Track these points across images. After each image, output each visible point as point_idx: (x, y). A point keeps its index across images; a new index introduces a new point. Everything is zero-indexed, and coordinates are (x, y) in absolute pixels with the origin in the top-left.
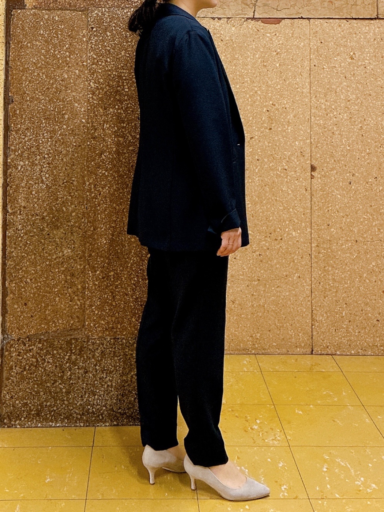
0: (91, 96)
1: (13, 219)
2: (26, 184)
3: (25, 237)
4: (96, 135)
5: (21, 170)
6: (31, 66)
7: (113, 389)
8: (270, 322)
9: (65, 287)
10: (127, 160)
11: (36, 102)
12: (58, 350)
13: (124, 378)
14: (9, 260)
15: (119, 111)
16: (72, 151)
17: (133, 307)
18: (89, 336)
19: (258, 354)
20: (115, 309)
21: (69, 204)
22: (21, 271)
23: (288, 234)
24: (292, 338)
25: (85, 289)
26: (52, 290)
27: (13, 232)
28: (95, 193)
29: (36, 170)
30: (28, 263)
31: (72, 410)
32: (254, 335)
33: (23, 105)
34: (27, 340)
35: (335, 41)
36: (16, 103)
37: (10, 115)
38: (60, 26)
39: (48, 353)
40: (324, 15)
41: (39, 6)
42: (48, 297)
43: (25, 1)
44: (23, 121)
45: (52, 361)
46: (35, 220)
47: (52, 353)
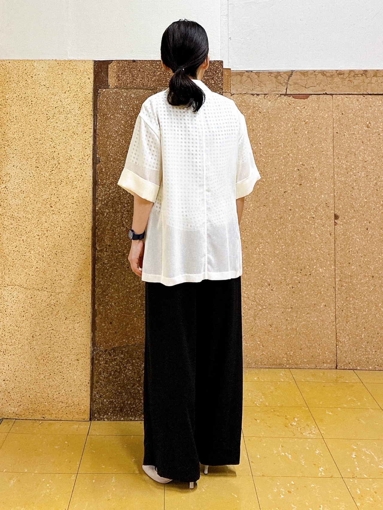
1: (100, 255)
2: (111, 227)
3: (111, 269)
5: (106, 216)
6: (113, 134)
11: (117, 162)
14: (97, 288)
22: (107, 296)
23: (316, 270)
26: (131, 312)
27: (100, 265)
29: (118, 216)
30: (112, 290)
33: (108, 164)
34: (113, 351)
35: (354, 113)
36: (103, 163)
37: (97, 172)
38: (135, 102)
39: (128, 362)
40: (345, 91)
41: (119, 86)
42: (128, 318)
43: (109, 82)
44: (108, 177)
45: (131, 368)
46: (118, 256)
47: (131, 362)
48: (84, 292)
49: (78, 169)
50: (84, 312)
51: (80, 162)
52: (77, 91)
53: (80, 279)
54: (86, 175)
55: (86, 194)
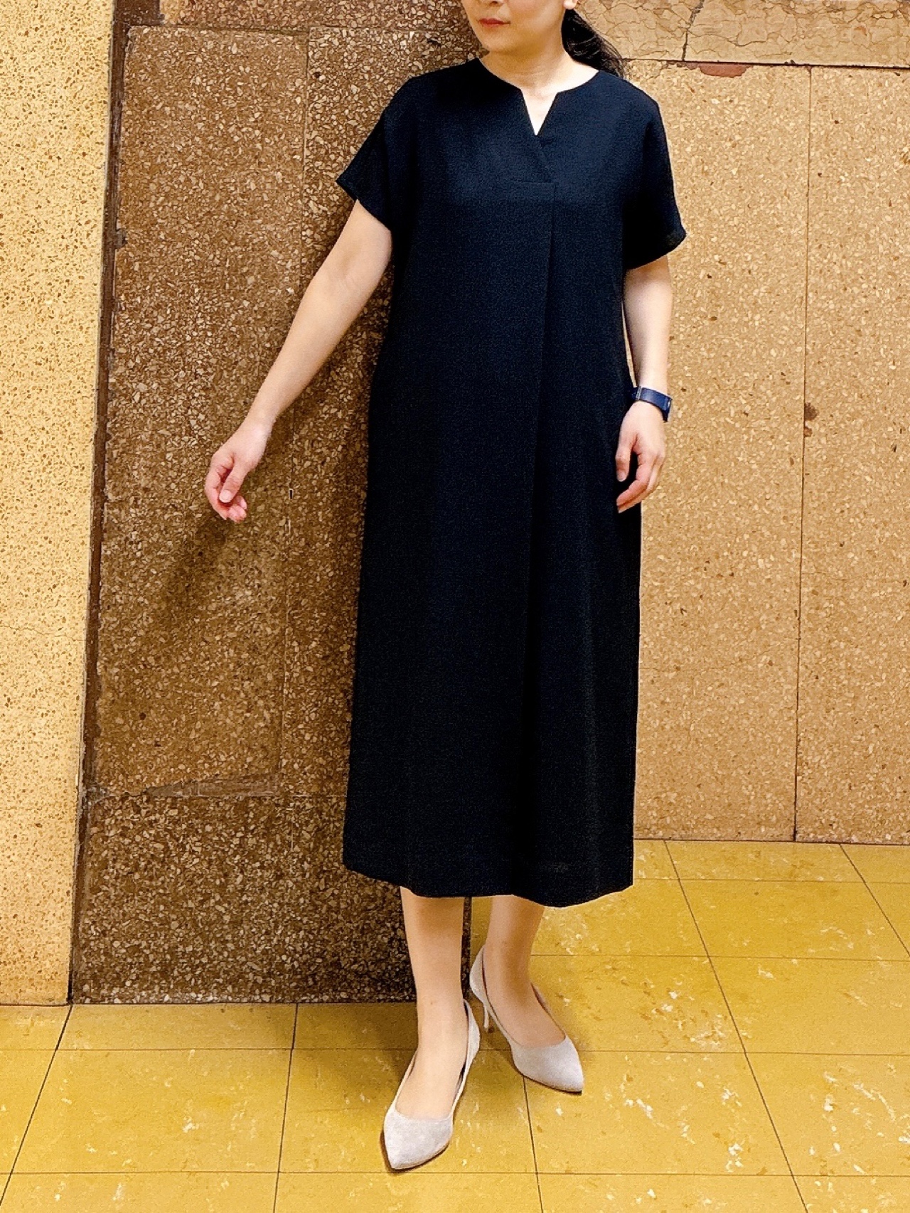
0: (309, 233)
1: (117, 517)
2: (152, 435)
3: (147, 559)
5: (139, 402)
6: (171, 159)
7: (340, 917)
8: (701, 767)
9: (235, 677)
11: (179, 245)
12: (215, 824)
14: (105, 612)
16: (261, 361)
18: (289, 792)
19: (670, 839)
21: (252, 484)
22: (134, 638)
23: (747, 565)
24: (750, 803)
25: (283, 682)
26: (205, 684)
27: (116, 547)
28: (312, 461)
29: (176, 402)
30: (151, 620)
31: (244, 963)
32: (664, 795)
33: (149, 251)
34: (145, 799)
35: (868, 120)
36: (134, 246)
37: (117, 274)
38: (241, 68)
39: (191, 830)
40: (846, 59)
41: (193, 19)
42: (195, 700)
43: (161, 7)
44: (148, 288)
45: (199, 849)
46: (171, 520)
47: (200, 831)
48: (65, 625)
49: (57, 263)
50: (63, 683)
51: (65, 242)
52: (63, 29)
53: (54, 587)
54: (81, 281)
55: (78, 337)
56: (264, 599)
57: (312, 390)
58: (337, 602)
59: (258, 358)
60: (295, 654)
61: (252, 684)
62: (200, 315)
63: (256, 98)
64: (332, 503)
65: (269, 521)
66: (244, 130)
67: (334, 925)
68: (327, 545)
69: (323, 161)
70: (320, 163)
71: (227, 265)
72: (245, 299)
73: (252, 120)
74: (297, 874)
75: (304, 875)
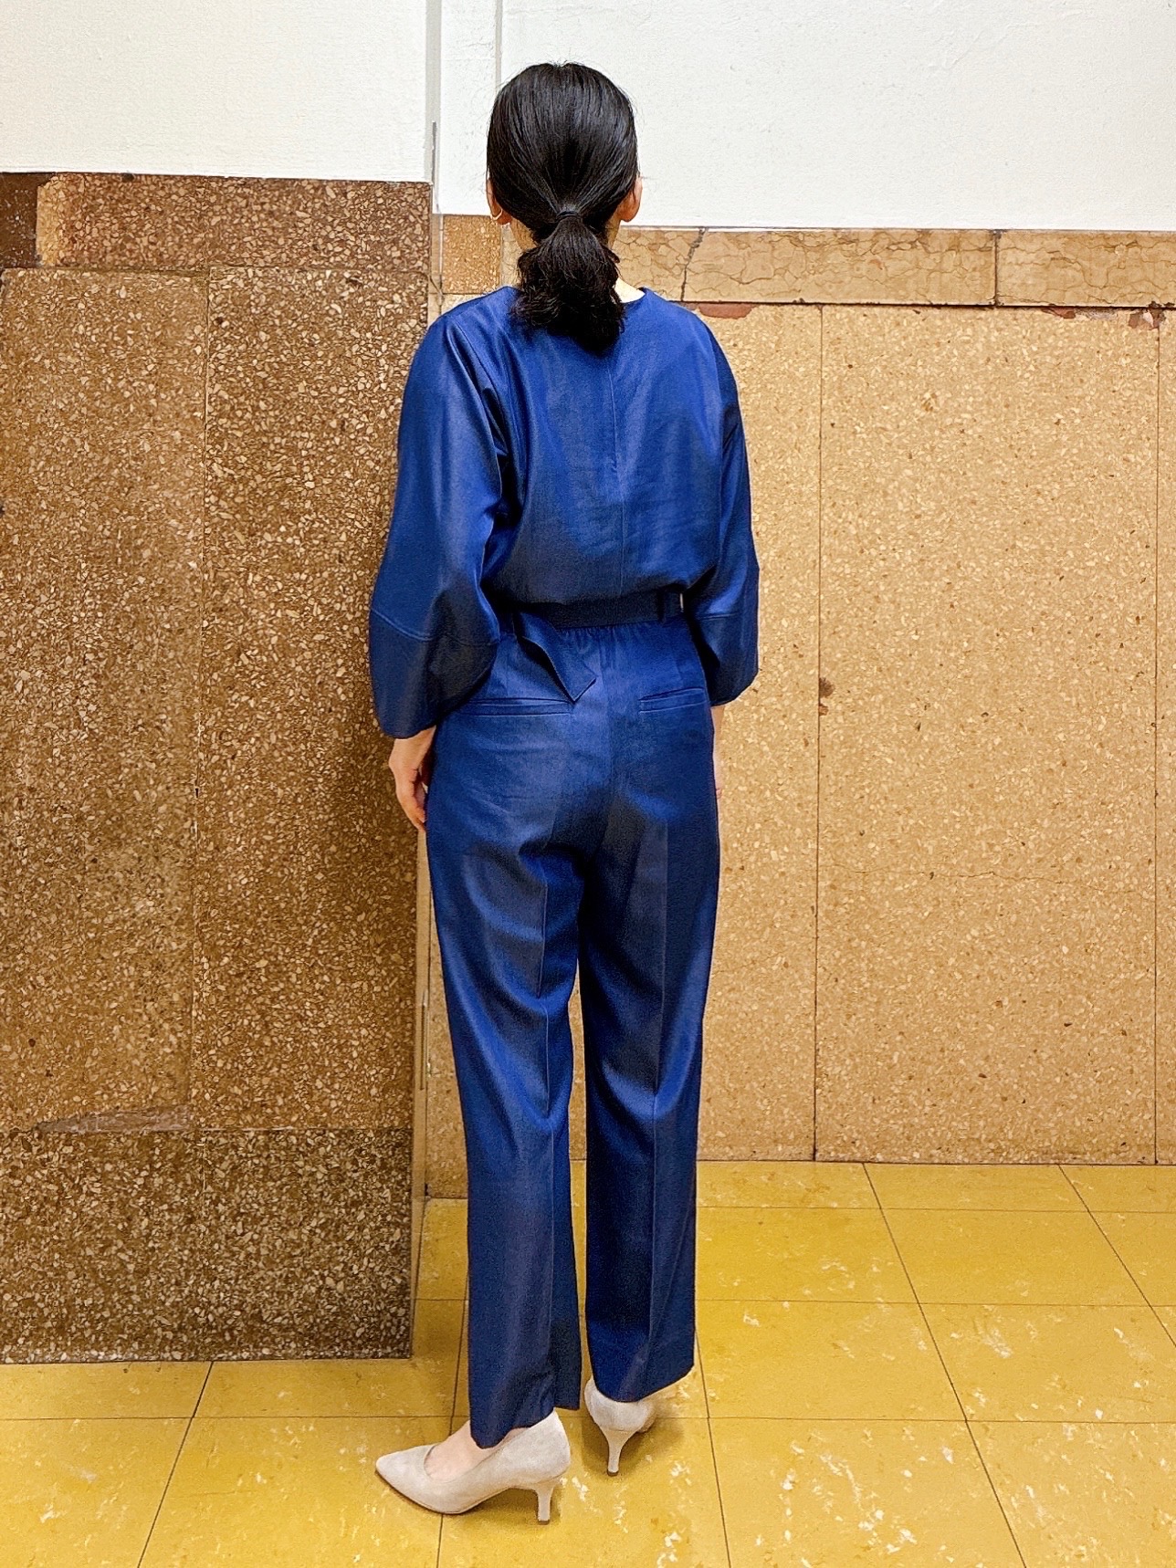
0: (213, 499)
2: (37, 728)
3: (35, 866)
4: (227, 602)
5: (22, 691)
6: (52, 419)
8: (710, 1079)
9: (137, 997)
10: (308, 668)
11: (63, 515)
12: (116, 1162)
13: (292, 1235)
15: (289, 540)
16: (160, 644)
17: (318, 1052)
18: (200, 1125)
20: (272, 1056)
21: (152, 782)
22: (21, 955)
23: (759, 857)
25: (191, 1003)
26: (102, 1006)
28: (221, 755)
29: (63, 692)
30: (40, 936)
31: (152, 1317)
33: (29, 523)
34: (36, 1135)
36: (12, 516)
38: (131, 315)
39: (89, 1169)
41: (74, 260)
42: (91, 1024)
43: (38, 246)
44: (29, 563)
45: (99, 1191)
46: (60, 824)
47: (99, 1170)
56: (167, 909)
57: (219, 676)
58: (252, 912)
59: (156, 641)
60: (204, 971)
61: (156, 1005)
62: (88, 593)
63: (149, 348)
64: (244, 802)
65: (172, 823)
66: (135, 385)
67: (253, 1273)
68: (240, 849)
69: (229, 418)
70: (225, 420)
71: (119, 537)
72: (140, 575)
73: (146, 373)
74: (211, 1217)
75: (218, 1218)
